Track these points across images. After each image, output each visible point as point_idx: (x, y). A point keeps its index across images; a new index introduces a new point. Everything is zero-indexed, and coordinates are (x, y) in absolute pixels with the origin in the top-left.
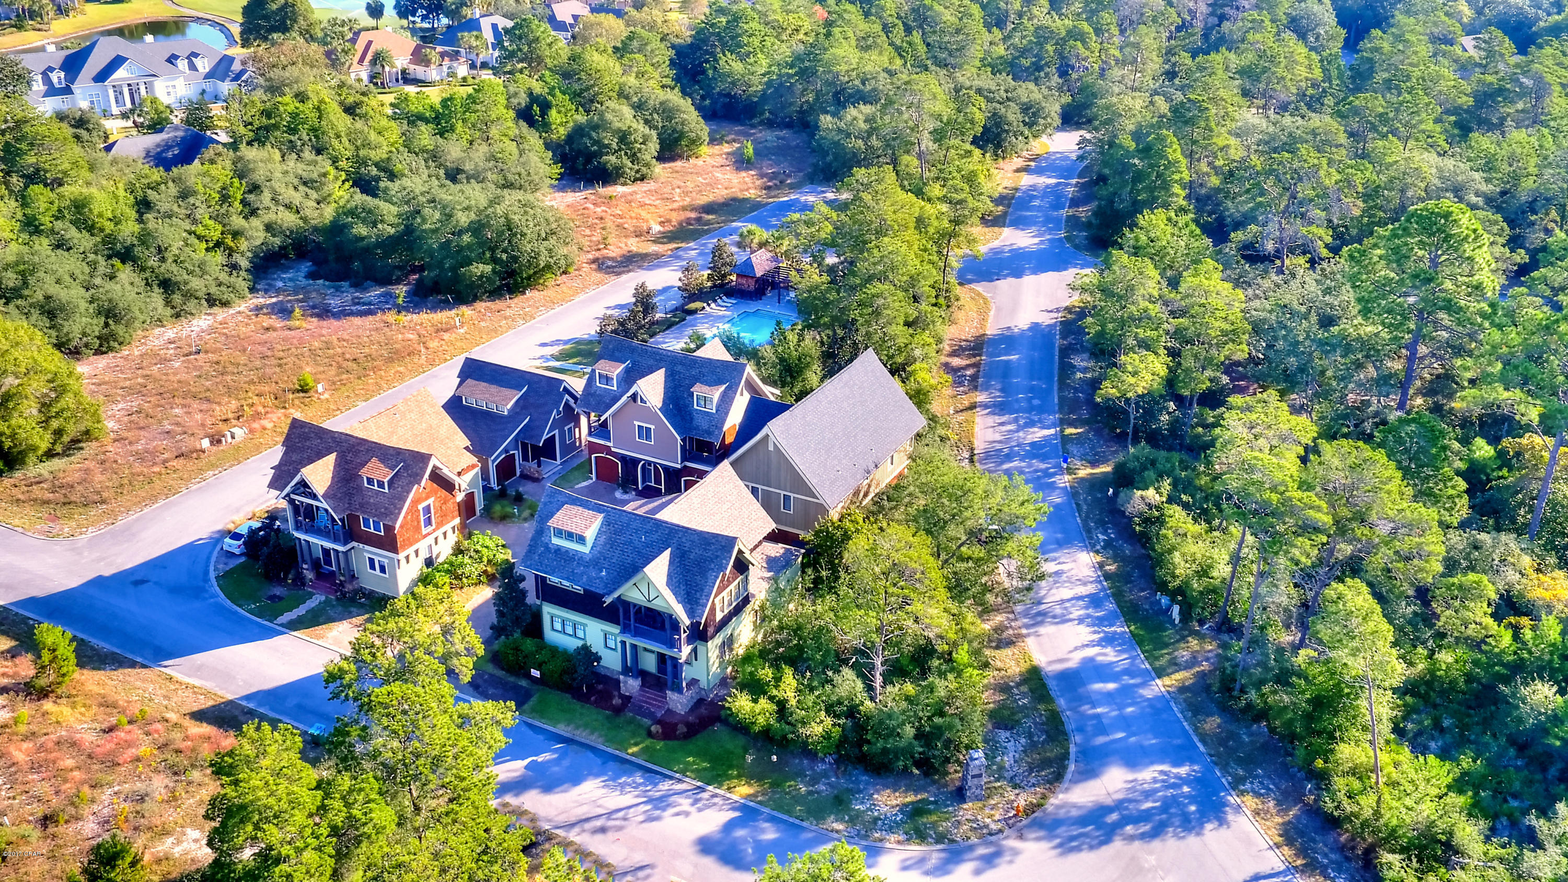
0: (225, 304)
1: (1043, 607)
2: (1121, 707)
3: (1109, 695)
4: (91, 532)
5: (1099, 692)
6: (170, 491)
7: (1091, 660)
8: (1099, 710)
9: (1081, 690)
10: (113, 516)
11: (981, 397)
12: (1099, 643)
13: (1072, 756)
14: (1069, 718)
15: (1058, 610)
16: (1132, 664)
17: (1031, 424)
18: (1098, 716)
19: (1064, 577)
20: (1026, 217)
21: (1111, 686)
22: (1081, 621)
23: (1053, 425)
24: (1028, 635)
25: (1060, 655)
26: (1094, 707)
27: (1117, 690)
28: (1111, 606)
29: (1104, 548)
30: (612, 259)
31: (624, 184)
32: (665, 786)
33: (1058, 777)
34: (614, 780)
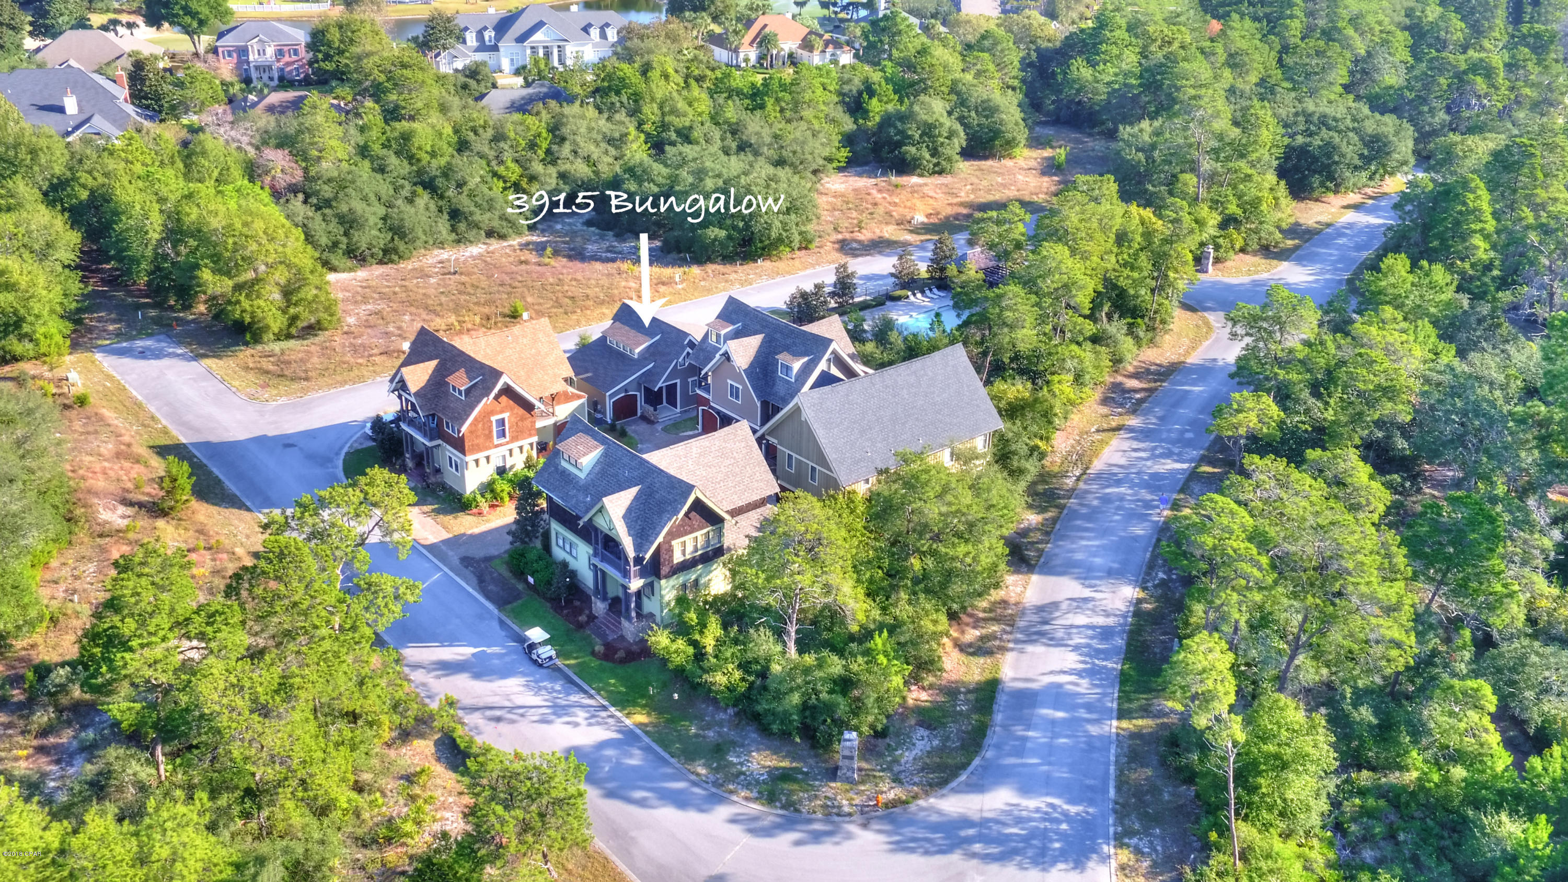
0: (502, 237)
1: (1047, 627)
2: (1055, 736)
3: (1054, 722)
4: (282, 401)
5: (1042, 717)
6: (361, 379)
7: (1060, 686)
8: (1030, 734)
9: (1026, 711)
10: (305, 391)
11: (1134, 421)
12: (1079, 673)
13: (971, 768)
14: (995, 735)
15: (1060, 634)
16: (1099, 700)
17: (1168, 455)
18: (1025, 739)
19: (1090, 605)
20: (1318, 254)
21: (1060, 714)
22: (1076, 648)
23: (1190, 461)
24: (1012, 650)
25: (1030, 675)
26: (1028, 730)
27: (1064, 719)
28: (1120, 642)
29: (1155, 586)
30: (859, 242)
31: (921, 175)
32: (575, 698)
33: (943, 783)
34: (536, 682)
